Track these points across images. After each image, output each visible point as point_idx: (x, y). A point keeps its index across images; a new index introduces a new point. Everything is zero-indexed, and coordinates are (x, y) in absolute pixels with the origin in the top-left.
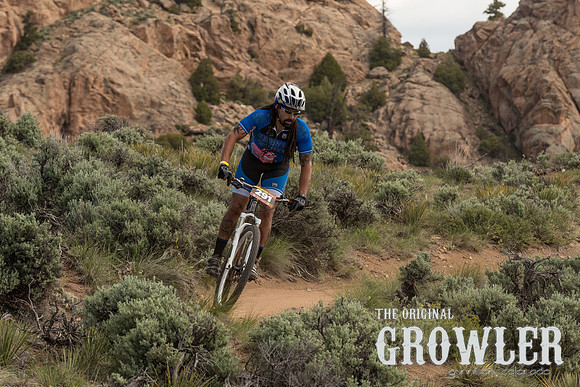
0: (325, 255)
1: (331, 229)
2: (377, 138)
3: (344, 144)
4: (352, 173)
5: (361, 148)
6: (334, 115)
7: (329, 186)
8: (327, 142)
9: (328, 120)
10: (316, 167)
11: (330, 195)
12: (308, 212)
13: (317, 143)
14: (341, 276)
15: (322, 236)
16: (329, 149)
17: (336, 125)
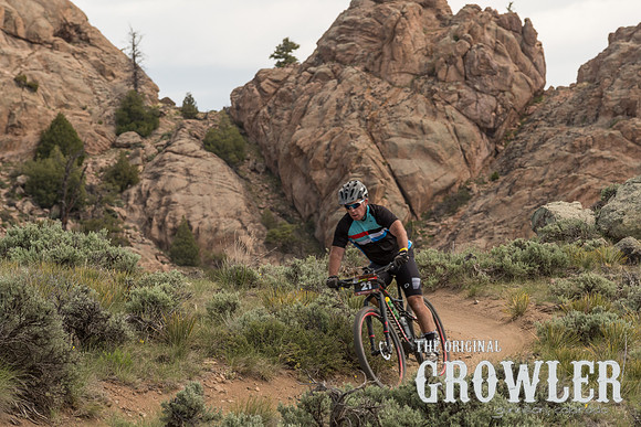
0: (60, 387)
1: (67, 353)
2: (128, 228)
3: (82, 237)
4: (95, 277)
5: (107, 242)
6: (69, 198)
7: (64, 294)
8: (60, 234)
9: (60, 205)
10: (46, 269)
11: (66, 307)
12: (36, 329)
13: (46, 236)
14: (82, 417)
15: (55, 362)
16: (63, 243)
17: (72, 211)
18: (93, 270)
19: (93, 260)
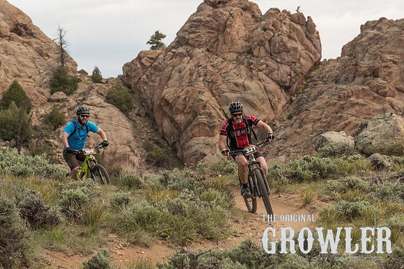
0: (18, 253)
1: (22, 232)
2: (59, 152)
3: (31, 158)
4: (39, 183)
5: (46, 162)
6: (22, 134)
7: (20, 195)
8: (17, 157)
9: (16, 139)
10: (8, 179)
11: (21, 203)
12: (2, 217)
13: (8, 158)
15: (15, 237)
16: (18, 163)
17: (23, 142)
18: (38, 179)
19: (38, 173)
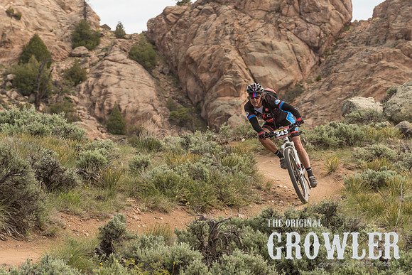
0: (32, 216)
1: (37, 194)
2: (79, 109)
3: (49, 117)
4: (56, 143)
5: (65, 121)
7: (36, 155)
8: (34, 115)
9: (35, 94)
10: (24, 138)
11: (37, 163)
12: (17, 178)
13: (25, 116)
14: (47, 235)
15: (29, 199)
16: (36, 121)
17: (43, 98)
18: (55, 139)
19: (56, 132)
